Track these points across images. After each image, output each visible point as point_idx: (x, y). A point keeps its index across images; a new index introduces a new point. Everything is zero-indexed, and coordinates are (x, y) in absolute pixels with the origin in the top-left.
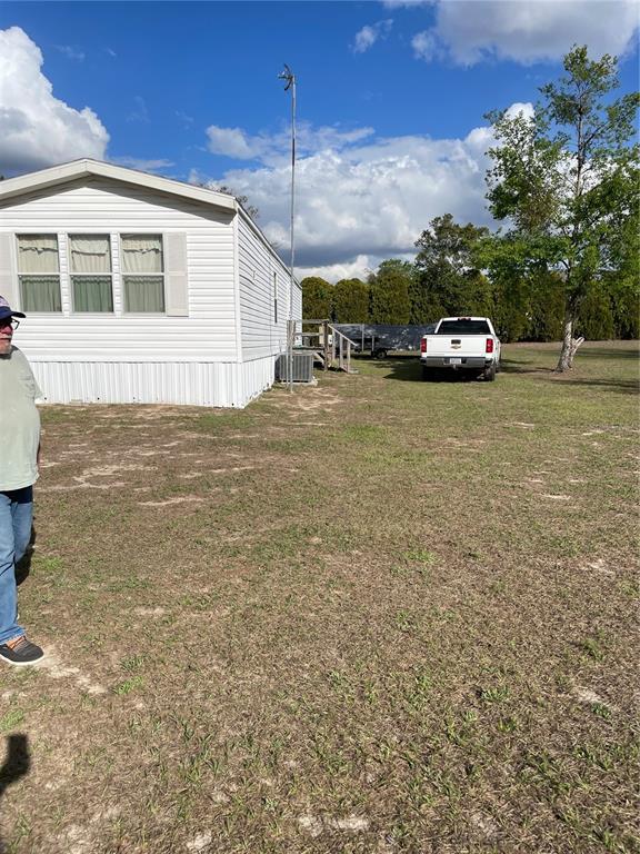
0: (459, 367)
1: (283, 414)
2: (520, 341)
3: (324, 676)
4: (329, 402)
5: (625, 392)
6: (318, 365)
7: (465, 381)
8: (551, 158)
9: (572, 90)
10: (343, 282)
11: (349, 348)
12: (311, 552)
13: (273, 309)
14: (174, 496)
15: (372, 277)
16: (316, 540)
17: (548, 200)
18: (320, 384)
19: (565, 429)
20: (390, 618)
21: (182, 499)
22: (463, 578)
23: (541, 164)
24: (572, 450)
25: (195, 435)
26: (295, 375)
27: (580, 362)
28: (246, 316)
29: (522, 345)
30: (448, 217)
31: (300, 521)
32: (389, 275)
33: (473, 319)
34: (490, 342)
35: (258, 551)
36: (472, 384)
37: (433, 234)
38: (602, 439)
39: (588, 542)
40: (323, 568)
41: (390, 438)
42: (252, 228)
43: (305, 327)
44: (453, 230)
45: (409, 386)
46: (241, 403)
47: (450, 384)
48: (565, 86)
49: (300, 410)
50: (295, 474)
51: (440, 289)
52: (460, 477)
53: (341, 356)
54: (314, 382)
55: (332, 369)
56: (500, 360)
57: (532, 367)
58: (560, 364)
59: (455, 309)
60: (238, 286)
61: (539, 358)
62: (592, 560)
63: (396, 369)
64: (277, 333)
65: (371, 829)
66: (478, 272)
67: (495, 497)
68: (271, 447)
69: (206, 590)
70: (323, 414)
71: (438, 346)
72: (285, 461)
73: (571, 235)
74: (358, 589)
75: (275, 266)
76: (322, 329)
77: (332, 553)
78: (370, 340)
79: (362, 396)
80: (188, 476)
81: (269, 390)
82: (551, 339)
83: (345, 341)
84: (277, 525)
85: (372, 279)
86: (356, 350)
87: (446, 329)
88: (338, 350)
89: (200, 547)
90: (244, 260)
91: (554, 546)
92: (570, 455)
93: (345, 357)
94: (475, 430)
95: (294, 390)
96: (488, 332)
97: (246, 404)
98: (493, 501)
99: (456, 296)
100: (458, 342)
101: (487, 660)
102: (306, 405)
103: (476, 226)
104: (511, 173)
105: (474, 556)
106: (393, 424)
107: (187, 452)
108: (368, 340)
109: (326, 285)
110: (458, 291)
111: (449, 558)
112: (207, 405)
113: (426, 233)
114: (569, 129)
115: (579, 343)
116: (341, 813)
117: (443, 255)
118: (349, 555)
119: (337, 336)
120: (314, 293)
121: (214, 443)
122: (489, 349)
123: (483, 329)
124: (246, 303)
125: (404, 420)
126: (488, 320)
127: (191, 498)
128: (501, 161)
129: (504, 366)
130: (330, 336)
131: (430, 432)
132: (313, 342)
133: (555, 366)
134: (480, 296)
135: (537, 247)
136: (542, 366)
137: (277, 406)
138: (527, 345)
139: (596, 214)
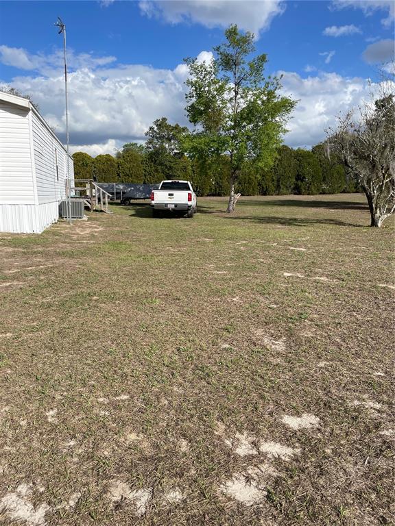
0: (173, 209)
1: (67, 237)
2: (208, 195)
3: (105, 352)
4: (96, 230)
5: (260, 222)
6: (87, 208)
7: (177, 218)
8: (221, 90)
9: (231, 51)
10: (100, 156)
11: (106, 198)
12: (94, 303)
13: (56, 172)
14: (4, 282)
15: (119, 153)
16: (95, 298)
17: (220, 115)
18: (89, 219)
19: (228, 241)
20: (137, 327)
21: (10, 284)
22: (173, 309)
23: (215, 93)
24: (230, 251)
25: (11, 249)
26: (73, 214)
27: (239, 208)
28: (39, 176)
29: (209, 198)
30: (164, 119)
31: (85, 290)
32: (129, 153)
33: (180, 181)
34: (190, 195)
35: (63, 305)
36: (181, 219)
37: (156, 128)
38: (245, 245)
39: (233, 290)
40: (100, 310)
41: (134, 248)
42: (40, 119)
43: (77, 184)
44: (168, 127)
45: (144, 220)
46: (39, 230)
47: (169, 220)
48: (226, 48)
49: (78, 234)
50: (79, 268)
51: (161, 164)
52: (173, 265)
53: (102, 203)
54: (85, 218)
55: (96, 211)
56: (196, 206)
57: (214, 210)
58: (228, 208)
59: (171, 176)
60: (33, 156)
61: (218, 205)
62: (233, 297)
63: (137, 211)
64: (59, 187)
65: (131, 397)
66: (183, 154)
67: (190, 274)
68: (63, 254)
69: (35, 324)
70: (93, 236)
71: (161, 197)
72: (72, 262)
73: (232, 135)
74: (120, 317)
75: (56, 144)
76: (88, 186)
77: (105, 303)
78: (120, 193)
79: (116, 226)
80: (10, 272)
81: (56, 223)
82: (225, 195)
83: (104, 194)
84: (72, 292)
85: (119, 155)
86: (111, 199)
87: (165, 187)
88: (99, 199)
89: (27, 306)
90: (36, 140)
91: (217, 293)
92: (229, 253)
93: (104, 204)
94: (182, 243)
95: (72, 223)
96: (189, 189)
97: (42, 231)
98: (189, 276)
99: (171, 168)
100: (172, 195)
101: (182, 338)
102: (81, 231)
103: (181, 126)
104: (199, 96)
105: (179, 299)
106: (136, 241)
107: (7, 258)
108: (118, 193)
109: (89, 158)
110: (172, 165)
111: (166, 301)
112: (15, 232)
113: (151, 128)
114: (229, 74)
115: (238, 196)
116: (116, 395)
117: (162, 142)
118: (114, 303)
119: (99, 190)
120: (81, 162)
121: (24, 253)
122: (190, 199)
123: (185, 187)
124: (39, 167)
125: (142, 239)
126: (189, 183)
127: (15, 283)
128: (194, 88)
129: (199, 209)
130: (94, 190)
131: (157, 245)
132: (83, 193)
133: (226, 210)
134: (185, 168)
135: (214, 141)
136: (219, 209)
137: (63, 232)
138: (212, 198)
139: (244, 124)
